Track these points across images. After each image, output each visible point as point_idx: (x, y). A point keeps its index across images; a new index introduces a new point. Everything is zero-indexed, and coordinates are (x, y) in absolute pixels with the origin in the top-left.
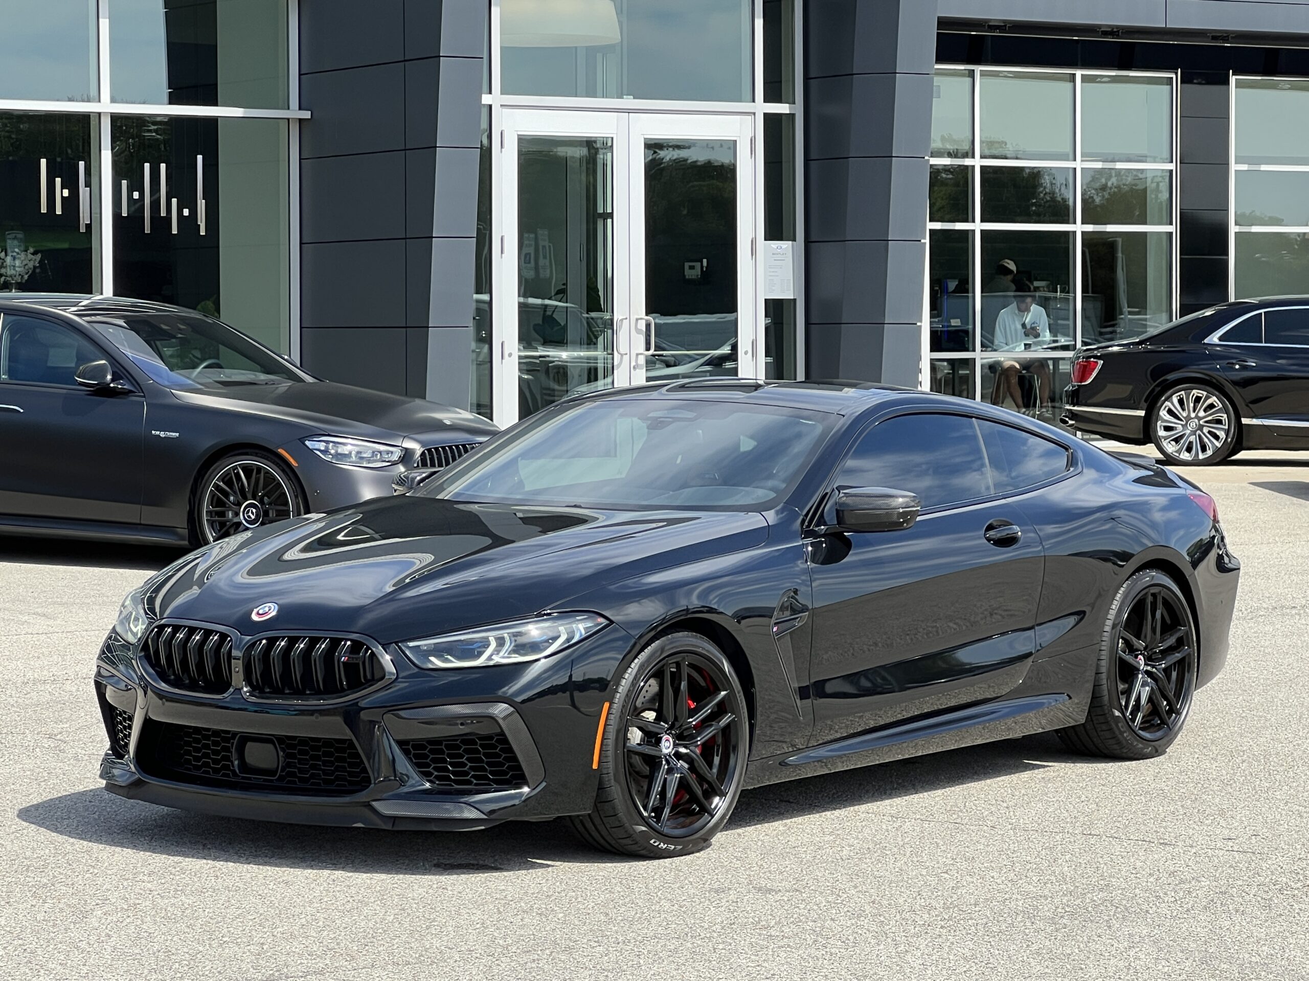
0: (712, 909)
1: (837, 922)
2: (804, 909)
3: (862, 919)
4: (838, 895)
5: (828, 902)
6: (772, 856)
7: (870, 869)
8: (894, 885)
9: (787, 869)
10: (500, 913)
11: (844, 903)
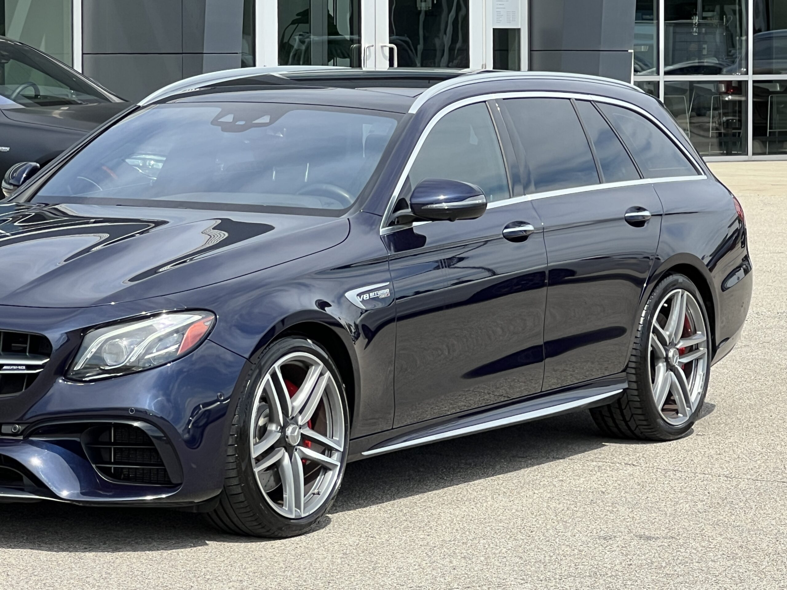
0: (608, 553)
1: (718, 563)
2: (684, 552)
3: (738, 560)
4: (709, 541)
5: (703, 547)
6: (639, 509)
7: (727, 520)
8: (752, 533)
9: (657, 520)
10: (430, 557)
11: (717, 547)
